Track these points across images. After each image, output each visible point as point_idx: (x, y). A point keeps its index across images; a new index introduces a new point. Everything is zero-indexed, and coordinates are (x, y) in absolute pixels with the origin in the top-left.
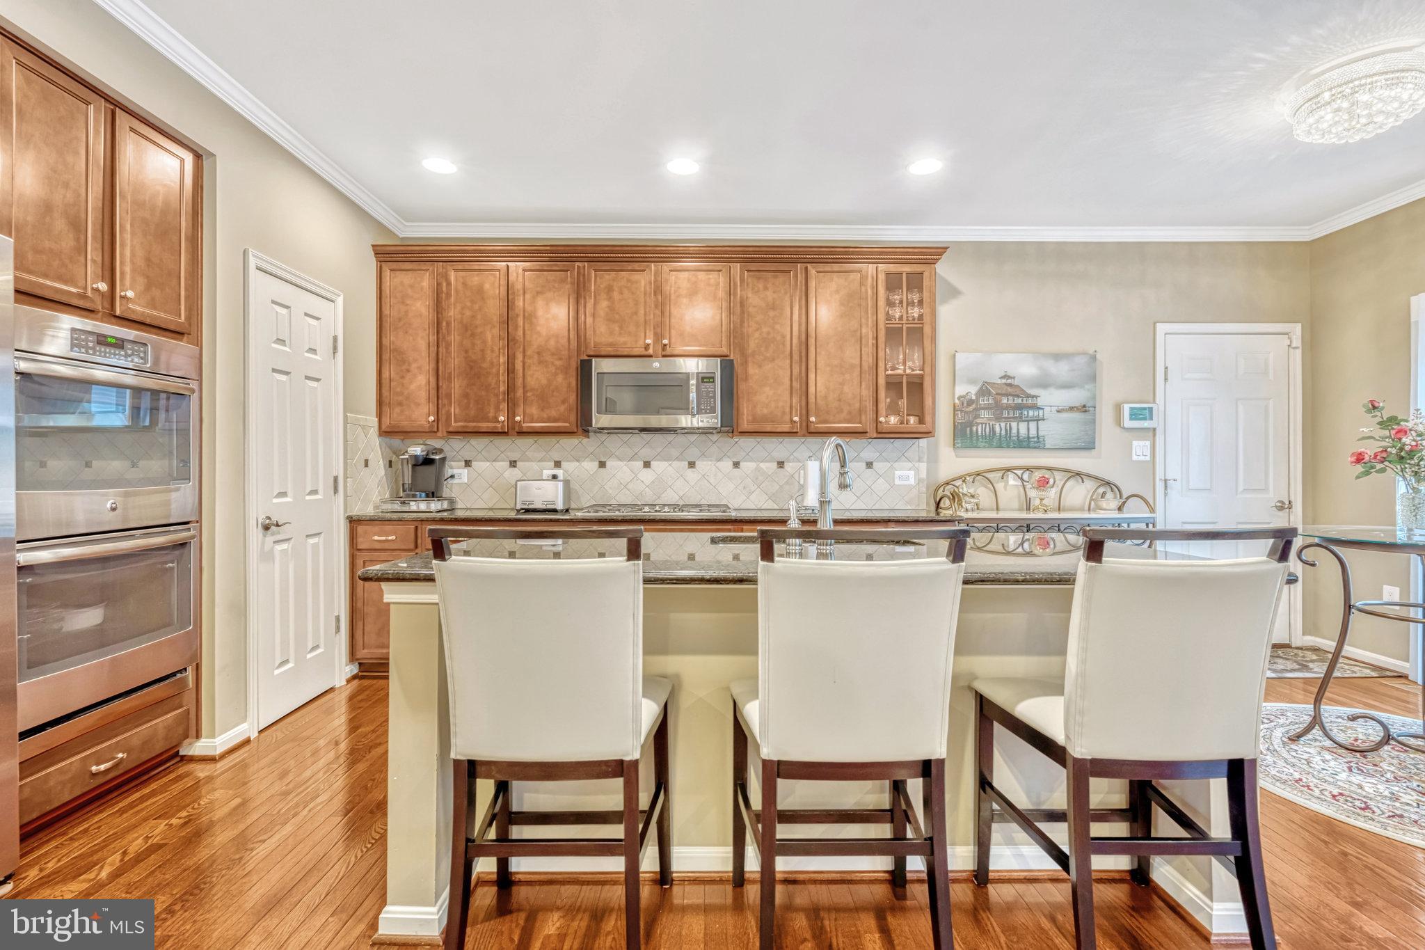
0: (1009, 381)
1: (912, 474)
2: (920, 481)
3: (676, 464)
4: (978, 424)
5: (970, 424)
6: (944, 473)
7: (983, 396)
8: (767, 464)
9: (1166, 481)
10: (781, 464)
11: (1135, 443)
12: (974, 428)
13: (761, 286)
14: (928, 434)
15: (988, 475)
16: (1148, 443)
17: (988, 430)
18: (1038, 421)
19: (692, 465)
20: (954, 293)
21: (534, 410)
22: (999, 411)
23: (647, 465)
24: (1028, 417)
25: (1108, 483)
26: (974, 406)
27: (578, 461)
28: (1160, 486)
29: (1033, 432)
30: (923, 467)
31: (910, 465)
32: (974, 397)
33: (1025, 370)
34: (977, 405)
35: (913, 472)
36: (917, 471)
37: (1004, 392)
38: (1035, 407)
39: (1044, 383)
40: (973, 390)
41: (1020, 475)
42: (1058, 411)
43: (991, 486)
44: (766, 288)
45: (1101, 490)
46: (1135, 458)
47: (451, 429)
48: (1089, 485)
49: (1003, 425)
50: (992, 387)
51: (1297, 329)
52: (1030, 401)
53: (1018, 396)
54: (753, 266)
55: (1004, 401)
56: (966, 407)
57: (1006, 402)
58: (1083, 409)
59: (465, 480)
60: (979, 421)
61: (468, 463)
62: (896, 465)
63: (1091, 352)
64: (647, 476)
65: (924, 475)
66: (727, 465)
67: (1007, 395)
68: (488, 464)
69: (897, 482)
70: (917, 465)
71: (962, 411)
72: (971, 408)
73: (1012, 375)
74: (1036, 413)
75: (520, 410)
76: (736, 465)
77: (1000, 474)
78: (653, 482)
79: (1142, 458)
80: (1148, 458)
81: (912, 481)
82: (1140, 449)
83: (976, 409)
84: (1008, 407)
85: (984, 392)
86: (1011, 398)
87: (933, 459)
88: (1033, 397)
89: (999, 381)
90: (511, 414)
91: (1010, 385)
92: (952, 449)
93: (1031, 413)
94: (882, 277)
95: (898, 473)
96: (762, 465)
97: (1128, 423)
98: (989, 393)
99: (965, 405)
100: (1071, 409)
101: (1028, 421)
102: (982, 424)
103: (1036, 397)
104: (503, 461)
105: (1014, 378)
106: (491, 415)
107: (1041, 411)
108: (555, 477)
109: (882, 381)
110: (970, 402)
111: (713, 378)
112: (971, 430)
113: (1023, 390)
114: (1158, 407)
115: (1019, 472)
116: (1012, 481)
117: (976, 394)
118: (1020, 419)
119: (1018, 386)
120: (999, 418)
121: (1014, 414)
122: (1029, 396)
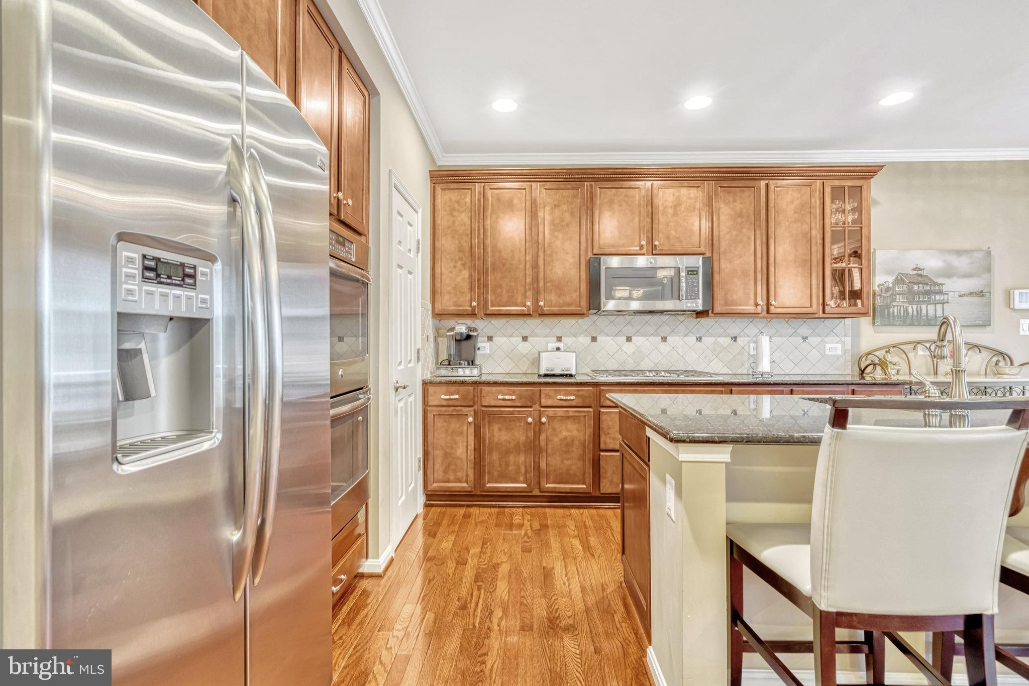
0: (920, 272)
1: (839, 346)
2: (845, 352)
3: (652, 339)
4: (894, 306)
6: (865, 347)
7: (899, 284)
8: (723, 339)
10: (735, 339)
12: (891, 310)
13: (731, 199)
15: (903, 347)
17: (902, 311)
18: (943, 303)
19: (664, 339)
20: (876, 203)
21: (553, 297)
22: (911, 296)
23: (629, 339)
24: (935, 300)
25: (1001, 354)
26: (891, 292)
27: (575, 337)
29: (939, 313)
30: (848, 340)
31: (837, 339)
32: (891, 285)
33: (932, 263)
34: (893, 291)
35: (840, 345)
36: (844, 344)
37: (915, 281)
38: (940, 292)
39: (949, 273)
40: (890, 279)
41: (928, 346)
42: (960, 296)
43: (904, 356)
44: (735, 201)
45: (995, 359)
46: (1022, 333)
47: (488, 312)
48: (985, 355)
49: (915, 307)
50: (905, 277)
52: (937, 288)
53: (927, 284)
54: (725, 184)
55: (916, 288)
56: (885, 293)
57: (917, 288)
58: (981, 294)
59: (488, 351)
60: (895, 304)
61: (490, 338)
62: (826, 339)
63: (987, 248)
64: (629, 348)
65: (849, 347)
66: (691, 339)
67: (918, 283)
68: (505, 339)
69: (827, 353)
70: (843, 339)
71: (881, 296)
72: (888, 294)
73: (922, 268)
74: (942, 298)
75: (541, 297)
76: (699, 339)
77: (911, 346)
78: (634, 353)
81: (839, 352)
83: (892, 295)
84: (919, 293)
85: (899, 281)
86: (921, 286)
87: (856, 335)
88: (939, 284)
89: (911, 272)
90: (536, 301)
91: (921, 275)
92: (871, 326)
93: (938, 297)
94: (828, 190)
95: (828, 346)
96: (719, 339)
97: (1017, 305)
98: (903, 282)
99: (884, 291)
100: (971, 294)
101: (935, 304)
102: (897, 306)
103: (942, 285)
104: (517, 337)
105: (923, 270)
106: (519, 300)
107: (946, 296)
108: (558, 349)
109: (828, 273)
110: (888, 289)
111: (697, 271)
112: (889, 312)
113: (931, 279)
115: (928, 345)
116: (921, 351)
117: (893, 283)
118: (928, 302)
119: (927, 276)
120: (911, 302)
121: (924, 299)
122: (936, 284)
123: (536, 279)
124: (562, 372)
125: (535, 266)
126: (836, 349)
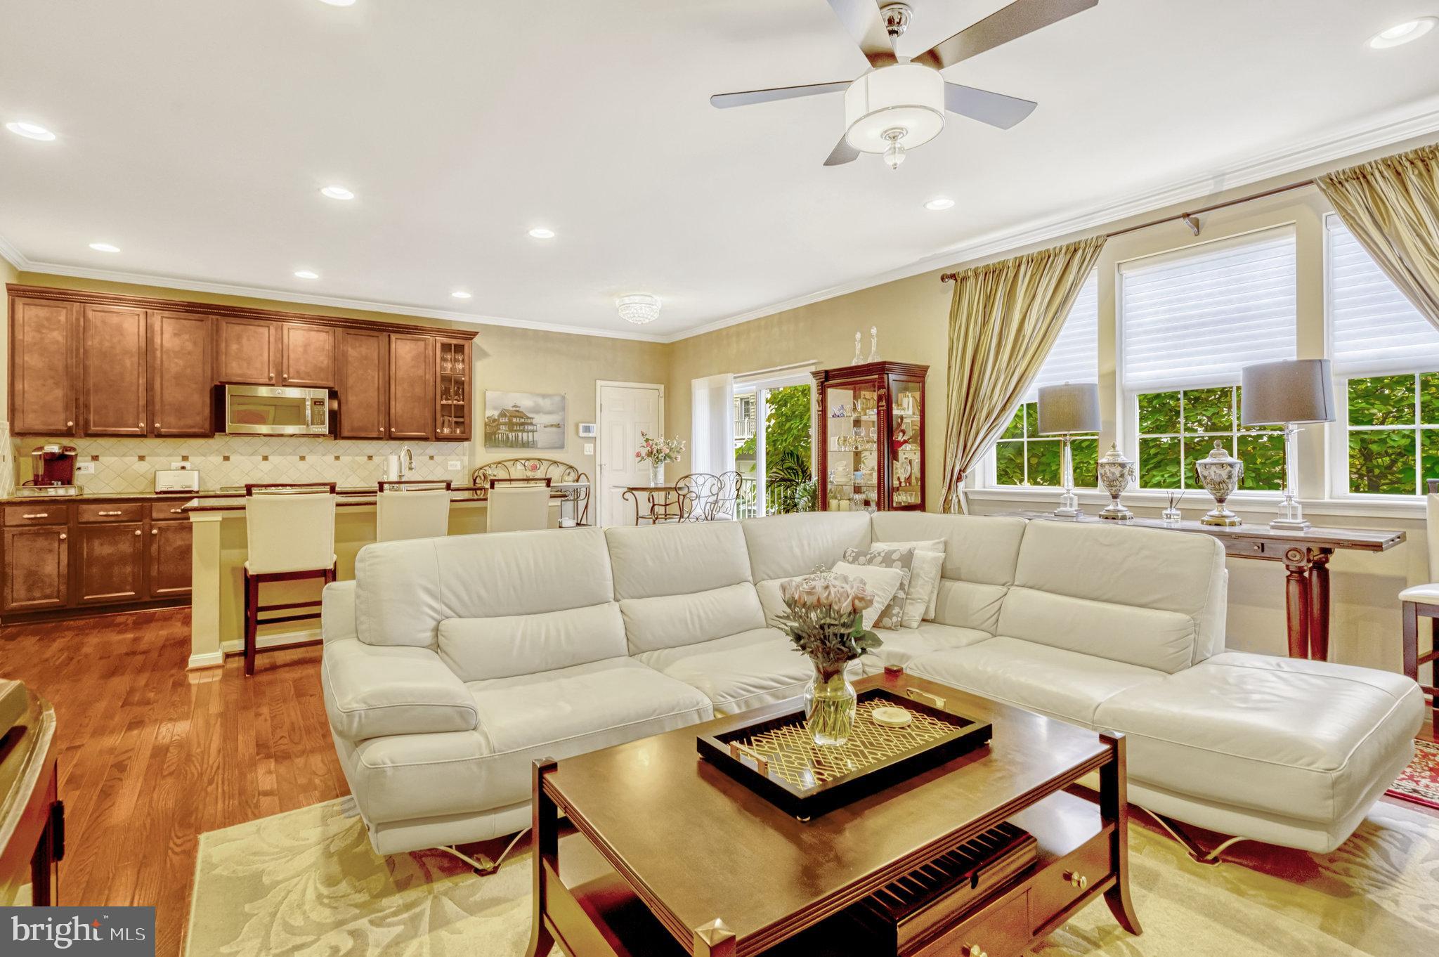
0: (517, 409)
1: (459, 463)
2: (464, 467)
3: (289, 458)
4: (499, 433)
5: (495, 433)
6: (478, 464)
7: (502, 416)
8: (361, 458)
9: (601, 466)
10: (370, 458)
11: (586, 445)
12: (497, 436)
13: (357, 345)
14: (468, 439)
15: (505, 463)
16: (592, 445)
17: (505, 437)
18: (533, 432)
19: (302, 458)
20: (485, 354)
21: (172, 419)
22: (511, 426)
23: (266, 458)
24: (528, 429)
25: (571, 467)
27: (205, 456)
28: (598, 468)
29: (531, 439)
30: (466, 459)
31: (457, 458)
32: (496, 418)
33: (526, 403)
34: (498, 422)
37: (514, 415)
38: (531, 424)
39: (537, 410)
40: (496, 414)
42: (545, 427)
44: (361, 346)
45: (568, 471)
46: (586, 453)
47: (89, 432)
48: (562, 468)
49: (514, 434)
50: (507, 412)
51: (662, 387)
52: (529, 421)
53: (522, 418)
54: (352, 331)
55: (514, 420)
58: (558, 426)
59: (92, 471)
60: (499, 431)
61: (95, 458)
62: (449, 457)
63: (563, 393)
64: (265, 466)
65: (466, 463)
66: (331, 458)
67: (516, 417)
68: (116, 458)
69: (450, 468)
70: (462, 457)
71: (489, 426)
72: (494, 424)
74: (532, 428)
75: (158, 418)
76: (337, 458)
77: (512, 462)
78: (270, 471)
79: (589, 453)
80: (592, 453)
81: (459, 468)
82: (588, 448)
83: (498, 425)
84: (517, 424)
85: (503, 414)
86: (518, 419)
87: (472, 454)
88: (531, 418)
89: (512, 409)
90: (150, 422)
91: (518, 411)
92: (484, 448)
93: (530, 427)
94: (438, 346)
95: (450, 463)
96: (357, 458)
97: (582, 434)
98: (505, 416)
99: (491, 422)
100: (552, 426)
101: (528, 432)
102: (501, 433)
103: (533, 418)
104: (132, 456)
105: (520, 407)
106: (131, 422)
107: (535, 427)
108: (183, 468)
109: (438, 407)
110: (494, 421)
111: (323, 402)
112: (495, 437)
113: (525, 414)
114: (595, 427)
115: (523, 462)
117: (498, 416)
118: (523, 431)
119: (522, 412)
120: (511, 430)
121: (520, 428)
122: (528, 418)
123: (150, 403)
124: (182, 489)
125: (149, 388)
126: (456, 466)
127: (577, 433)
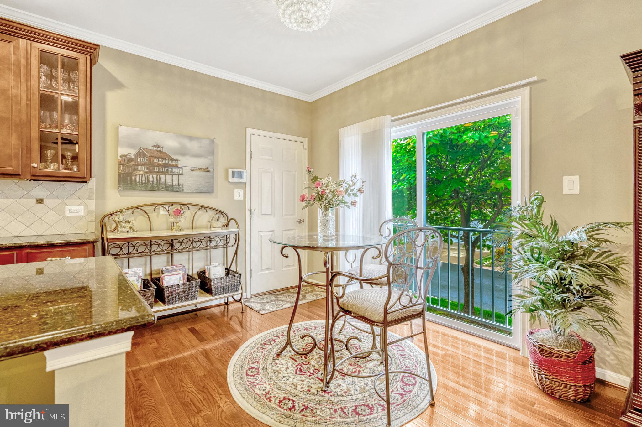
0: (159, 149)
1: (82, 208)
2: (89, 213)
4: (136, 175)
5: (130, 175)
6: (108, 209)
7: (140, 156)
9: (251, 210)
11: (236, 190)
12: (134, 178)
15: (144, 209)
16: (242, 191)
17: (143, 179)
18: (179, 175)
22: (152, 167)
24: (172, 172)
25: (221, 212)
26: (133, 163)
28: (248, 213)
30: (92, 204)
31: (80, 201)
32: (133, 157)
34: (135, 162)
35: (83, 207)
36: (86, 206)
37: (155, 155)
38: (176, 166)
41: (167, 208)
42: (192, 170)
43: (146, 215)
45: (218, 216)
46: (236, 198)
48: (211, 213)
49: (155, 176)
50: (147, 152)
51: (306, 141)
52: (174, 163)
53: (165, 159)
55: (156, 161)
56: (126, 163)
57: (157, 161)
58: (207, 170)
60: (136, 172)
62: (65, 201)
63: (212, 138)
65: (92, 208)
67: (158, 158)
69: (68, 214)
70: (86, 201)
71: (123, 165)
72: (131, 164)
73: (161, 146)
74: (178, 170)
77: (153, 207)
79: (239, 198)
80: (242, 199)
81: (82, 213)
82: (238, 194)
83: (135, 165)
84: (158, 165)
85: (141, 154)
86: (160, 160)
87: (101, 196)
88: (176, 160)
89: (152, 148)
91: (160, 152)
92: (117, 191)
93: (174, 170)
94: (36, 53)
95: (68, 207)
97: (231, 179)
98: (145, 156)
99: (126, 161)
100: (200, 169)
101: (172, 175)
102: (139, 175)
103: (178, 160)
105: (163, 147)
107: (181, 169)
109: (35, 135)
110: (130, 160)
112: (131, 179)
113: (169, 156)
114: (246, 173)
115: (167, 206)
116: (162, 211)
117: (135, 155)
118: (167, 173)
119: (165, 153)
120: (152, 172)
121: (163, 170)
122: (173, 160)
126: (78, 210)
127: (227, 179)
